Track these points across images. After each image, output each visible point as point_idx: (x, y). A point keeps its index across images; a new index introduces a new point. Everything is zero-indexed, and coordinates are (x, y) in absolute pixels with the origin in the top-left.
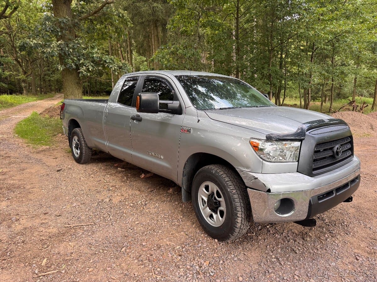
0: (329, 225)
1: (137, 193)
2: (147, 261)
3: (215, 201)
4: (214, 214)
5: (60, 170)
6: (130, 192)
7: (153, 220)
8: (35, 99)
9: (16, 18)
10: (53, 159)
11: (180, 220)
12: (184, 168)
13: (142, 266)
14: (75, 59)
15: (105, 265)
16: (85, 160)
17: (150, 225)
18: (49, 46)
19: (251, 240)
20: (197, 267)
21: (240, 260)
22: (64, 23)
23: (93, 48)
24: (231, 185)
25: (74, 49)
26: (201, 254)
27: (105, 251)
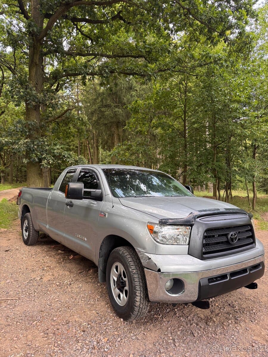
0: (237, 312)
1: (67, 273)
2: (52, 334)
3: (121, 281)
4: (121, 294)
5: (8, 250)
6: (61, 272)
7: (72, 299)
8: (10, 187)
9: (3, 120)
10: (7, 240)
11: (97, 300)
12: (101, 249)
13: (46, 339)
14: (39, 154)
15: (14, 335)
16: (32, 242)
17: (67, 303)
18: (17, 143)
19: (155, 321)
20: (95, 343)
21: (138, 339)
22: (32, 125)
23: (55, 145)
24: (132, 265)
25: (38, 146)
26: (103, 331)
27: (18, 323)
